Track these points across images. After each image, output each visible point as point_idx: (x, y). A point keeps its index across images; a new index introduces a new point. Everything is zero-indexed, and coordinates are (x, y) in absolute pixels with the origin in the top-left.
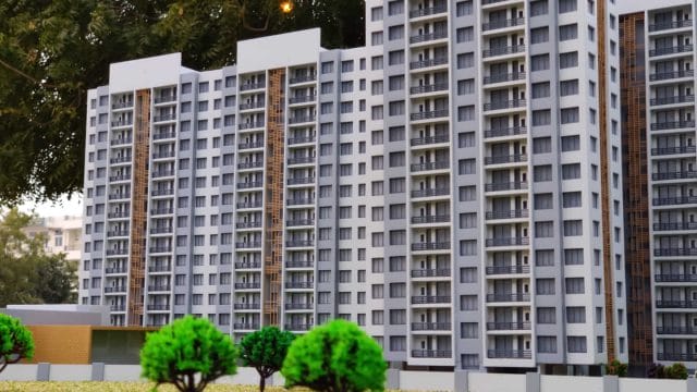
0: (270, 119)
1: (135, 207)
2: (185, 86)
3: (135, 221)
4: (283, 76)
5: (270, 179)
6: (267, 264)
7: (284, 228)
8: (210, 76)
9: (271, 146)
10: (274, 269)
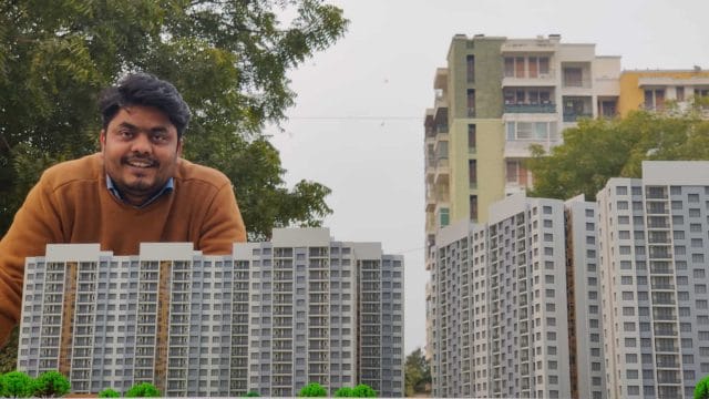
0: (161, 287)
1: (63, 331)
2: (103, 263)
3: (63, 338)
4: (170, 265)
5: (160, 320)
6: (157, 365)
7: (169, 346)
8: (120, 259)
9: (160, 302)
10: (160, 368)
